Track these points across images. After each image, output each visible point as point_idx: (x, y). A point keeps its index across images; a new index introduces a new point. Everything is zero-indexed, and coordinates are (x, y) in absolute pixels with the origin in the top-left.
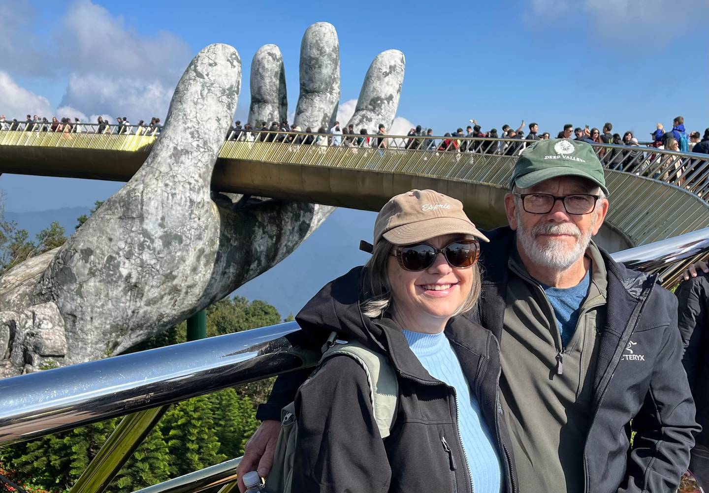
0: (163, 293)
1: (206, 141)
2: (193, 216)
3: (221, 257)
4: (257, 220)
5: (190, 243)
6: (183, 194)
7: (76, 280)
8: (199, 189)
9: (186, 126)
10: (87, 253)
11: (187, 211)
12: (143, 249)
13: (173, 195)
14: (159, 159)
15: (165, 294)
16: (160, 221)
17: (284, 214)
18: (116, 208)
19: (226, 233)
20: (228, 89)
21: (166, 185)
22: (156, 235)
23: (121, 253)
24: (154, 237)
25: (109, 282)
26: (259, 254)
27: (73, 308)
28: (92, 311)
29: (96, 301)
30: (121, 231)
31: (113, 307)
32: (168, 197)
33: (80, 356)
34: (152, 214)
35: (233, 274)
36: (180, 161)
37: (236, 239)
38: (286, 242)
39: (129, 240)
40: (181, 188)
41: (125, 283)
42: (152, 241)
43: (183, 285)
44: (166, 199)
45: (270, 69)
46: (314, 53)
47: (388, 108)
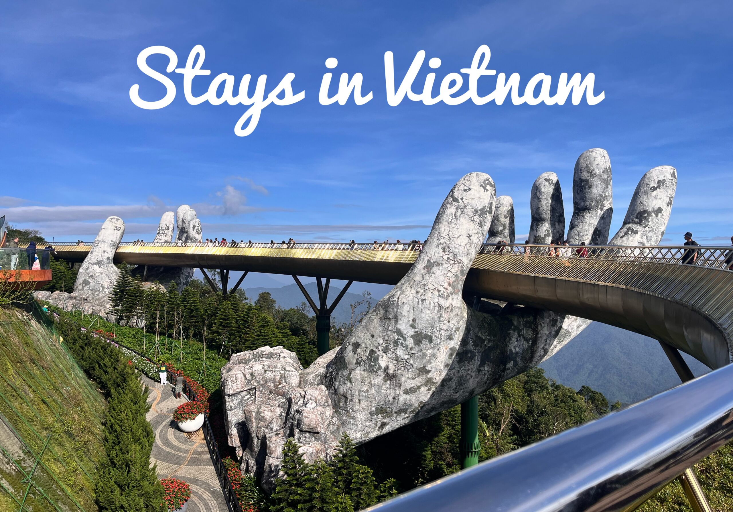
0: (419, 384)
1: (456, 255)
2: (442, 319)
3: (475, 356)
4: (513, 324)
5: (440, 343)
6: (432, 299)
7: (347, 367)
8: (448, 296)
9: (439, 242)
10: (357, 345)
11: (436, 315)
12: (397, 345)
13: (423, 300)
14: (416, 270)
15: (422, 385)
16: (411, 322)
17: (540, 320)
18: (379, 311)
19: (480, 335)
20: (480, 210)
21: (417, 292)
22: (408, 335)
23: (380, 347)
24: (406, 336)
25: (370, 372)
26: (514, 355)
27: (345, 390)
28: (359, 395)
29: (362, 387)
30: (381, 329)
31: (376, 393)
32: (418, 302)
33: (353, 431)
34: (405, 316)
35: (488, 371)
36: (432, 271)
37: (490, 341)
38: (542, 346)
39: (386, 338)
40: (430, 295)
41: (384, 373)
42: (405, 339)
43: (437, 378)
44: (416, 304)
45: (546, 193)
46: (585, 175)
47: (657, 220)
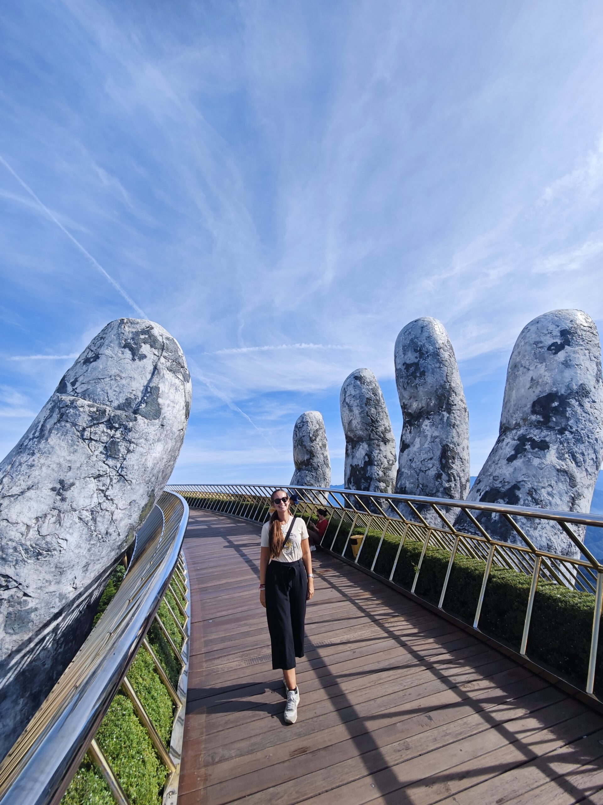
47: (584, 415)
